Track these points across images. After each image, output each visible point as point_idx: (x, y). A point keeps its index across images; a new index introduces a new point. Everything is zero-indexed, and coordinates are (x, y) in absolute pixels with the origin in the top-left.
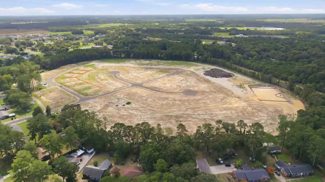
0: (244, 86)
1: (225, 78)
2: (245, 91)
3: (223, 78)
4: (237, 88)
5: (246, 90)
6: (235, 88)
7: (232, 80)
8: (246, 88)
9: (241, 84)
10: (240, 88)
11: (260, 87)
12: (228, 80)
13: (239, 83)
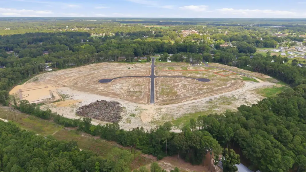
0: (61, 98)
1: (87, 104)
2: (59, 91)
3: (89, 103)
4: (67, 94)
5: (58, 93)
6: (69, 94)
7: (77, 104)
8: (58, 95)
9: (64, 100)
10: (64, 95)
11: (42, 101)
12: (81, 102)
13: (66, 101)
